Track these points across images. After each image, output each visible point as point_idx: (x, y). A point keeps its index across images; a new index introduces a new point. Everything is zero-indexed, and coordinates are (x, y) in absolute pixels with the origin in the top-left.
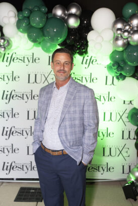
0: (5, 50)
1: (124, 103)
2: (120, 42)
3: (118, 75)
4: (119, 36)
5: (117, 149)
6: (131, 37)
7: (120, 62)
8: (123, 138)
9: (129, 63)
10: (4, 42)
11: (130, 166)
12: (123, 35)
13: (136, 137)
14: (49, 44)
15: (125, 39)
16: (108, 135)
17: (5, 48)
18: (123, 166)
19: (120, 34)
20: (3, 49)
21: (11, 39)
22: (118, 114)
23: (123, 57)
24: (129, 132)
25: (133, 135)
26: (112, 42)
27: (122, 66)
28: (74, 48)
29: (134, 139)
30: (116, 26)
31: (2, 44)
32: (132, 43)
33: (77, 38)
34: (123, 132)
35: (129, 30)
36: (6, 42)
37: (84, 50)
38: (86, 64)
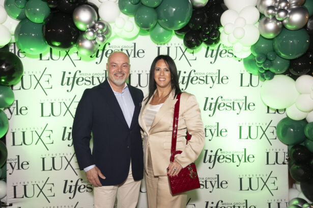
0: (103, 40)
1: (268, 112)
2: (271, 26)
3: (264, 71)
4: (271, 17)
5: (260, 179)
6: (289, 18)
7: (268, 54)
8: (268, 163)
9: (283, 55)
10: (103, 28)
11: (279, 204)
12: (277, 16)
13: (286, 161)
14: (161, 30)
15: (278, 21)
16: (247, 159)
17: (103, 37)
18: (269, 204)
19: (272, 14)
20: (101, 39)
21: (110, 24)
22: (259, 128)
23: (273, 46)
24: (277, 153)
25: (281, 158)
26: (257, 25)
27: (271, 59)
28: (200, 35)
29: (284, 163)
30: (264, 3)
31: (99, 32)
32: (289, 26)
33: (205, 21)
34: (268, 153)
35: (286, 8)
36: (105, 30)
37: (215, 38)
38: (211, 56)
